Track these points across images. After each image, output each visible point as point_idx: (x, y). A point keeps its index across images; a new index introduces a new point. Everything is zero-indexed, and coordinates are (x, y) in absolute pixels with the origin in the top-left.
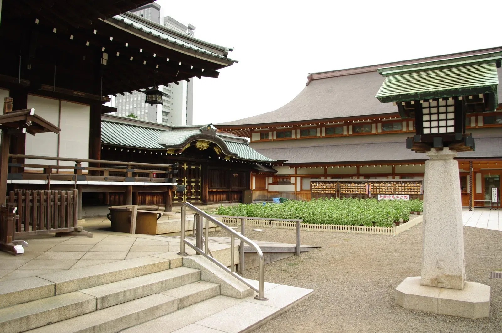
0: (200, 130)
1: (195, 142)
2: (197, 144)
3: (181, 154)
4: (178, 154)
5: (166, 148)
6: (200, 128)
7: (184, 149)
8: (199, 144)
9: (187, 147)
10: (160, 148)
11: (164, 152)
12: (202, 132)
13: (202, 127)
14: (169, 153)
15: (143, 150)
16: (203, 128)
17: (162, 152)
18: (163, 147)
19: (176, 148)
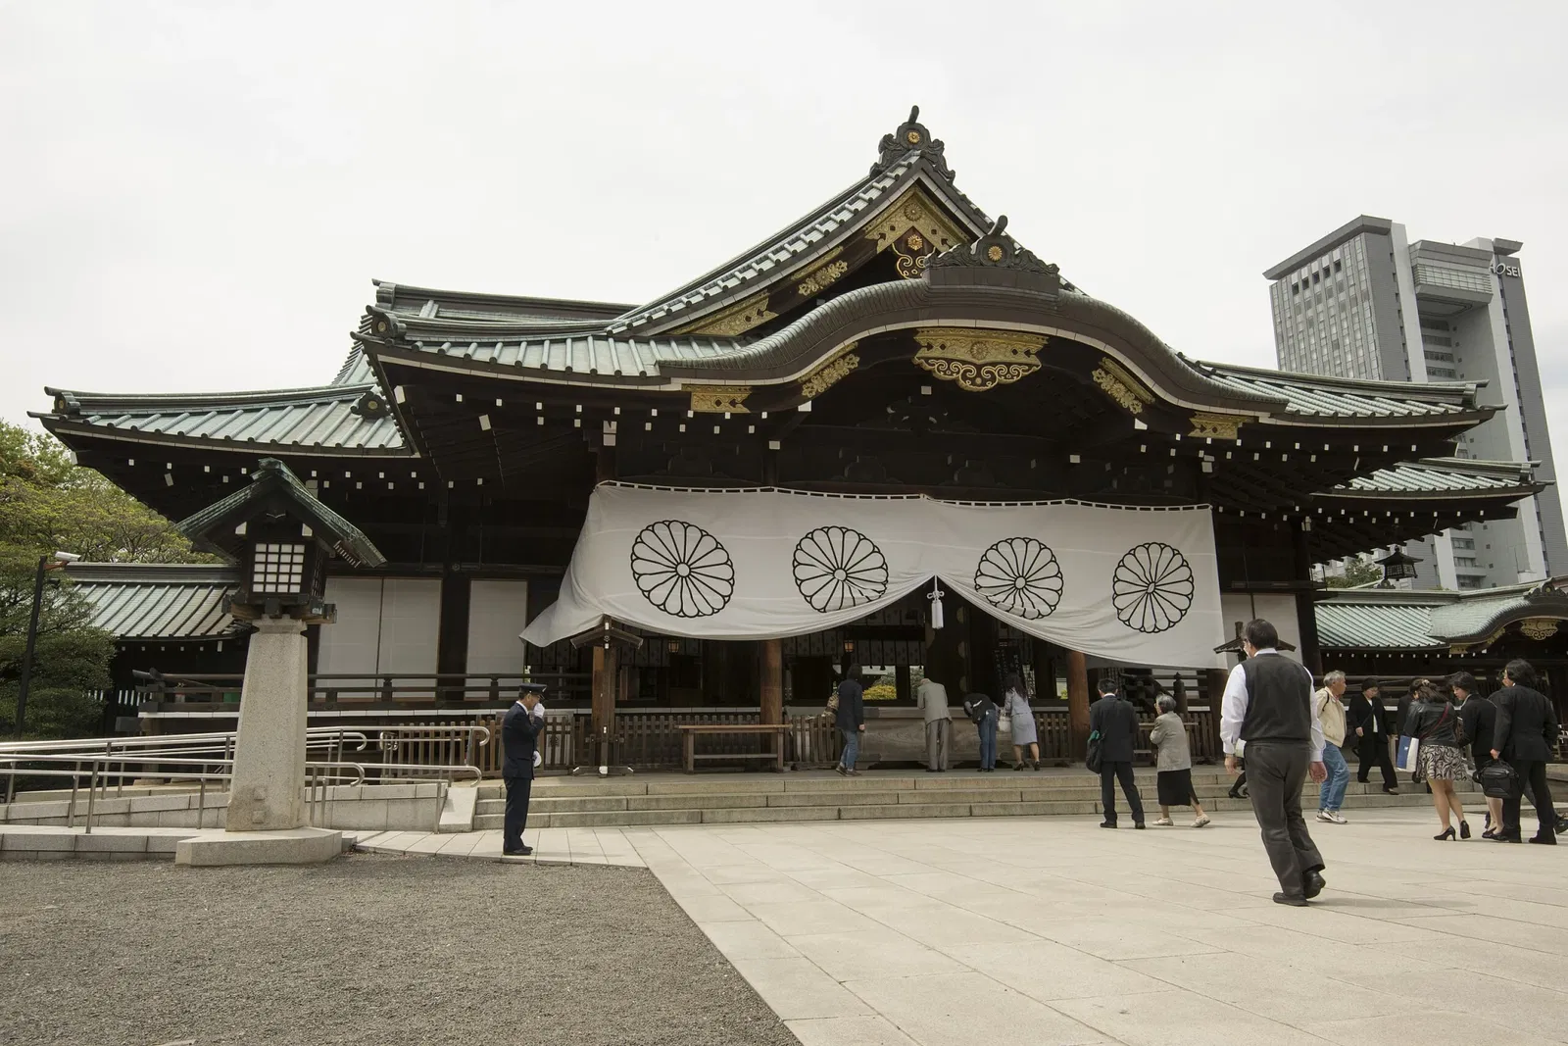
0: (1526, 597)
1: (1519, 624)
2: (1523, 627)
3: (1484, 651)
4: (1479, 654)
5: (1447, 645)
6: (1526, 593)
7: (1491, 641)
8: (1528, 627)
9: (1497, 636)
10: (1432, 644)
11: (1444, 652)
12: (1530, 601)
13: (1528, 590)
14: (1456, 652)
15: (1396, 652)
16: (1531, 591)
17: (1438, 651)
18: (1438, 642)
19: (1472, 642)
